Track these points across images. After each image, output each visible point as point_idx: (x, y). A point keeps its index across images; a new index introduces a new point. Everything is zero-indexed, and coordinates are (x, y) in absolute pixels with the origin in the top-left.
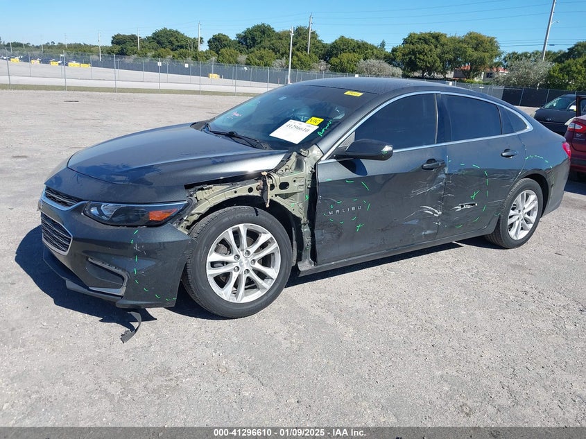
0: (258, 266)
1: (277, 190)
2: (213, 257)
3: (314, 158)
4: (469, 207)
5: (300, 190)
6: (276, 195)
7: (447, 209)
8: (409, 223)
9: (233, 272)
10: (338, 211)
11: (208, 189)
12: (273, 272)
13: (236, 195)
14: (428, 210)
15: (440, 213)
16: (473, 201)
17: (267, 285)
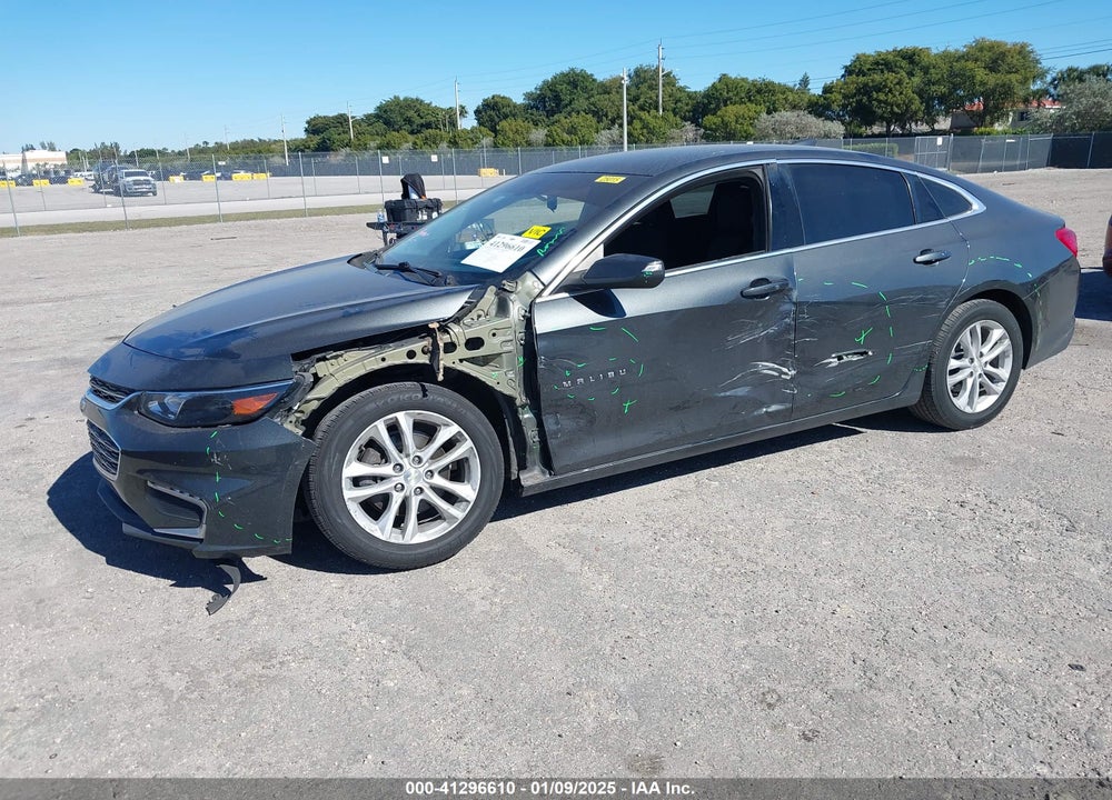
0: (439, 481)
1: (462, 352)
2: (353, 468)
3: (528, 294)
4: (855, 358)
5: (505, 349)
6: (461, 361)
7: (808, 364)
8: (728, 394)
9: (394, 493)
10: (581, 380)
11: (336, 357)
12: (467, 490)
13: (384, 365)
14: (767, 367)
15: (793, 372)
16: (862, 347)
17: (458, 513)
